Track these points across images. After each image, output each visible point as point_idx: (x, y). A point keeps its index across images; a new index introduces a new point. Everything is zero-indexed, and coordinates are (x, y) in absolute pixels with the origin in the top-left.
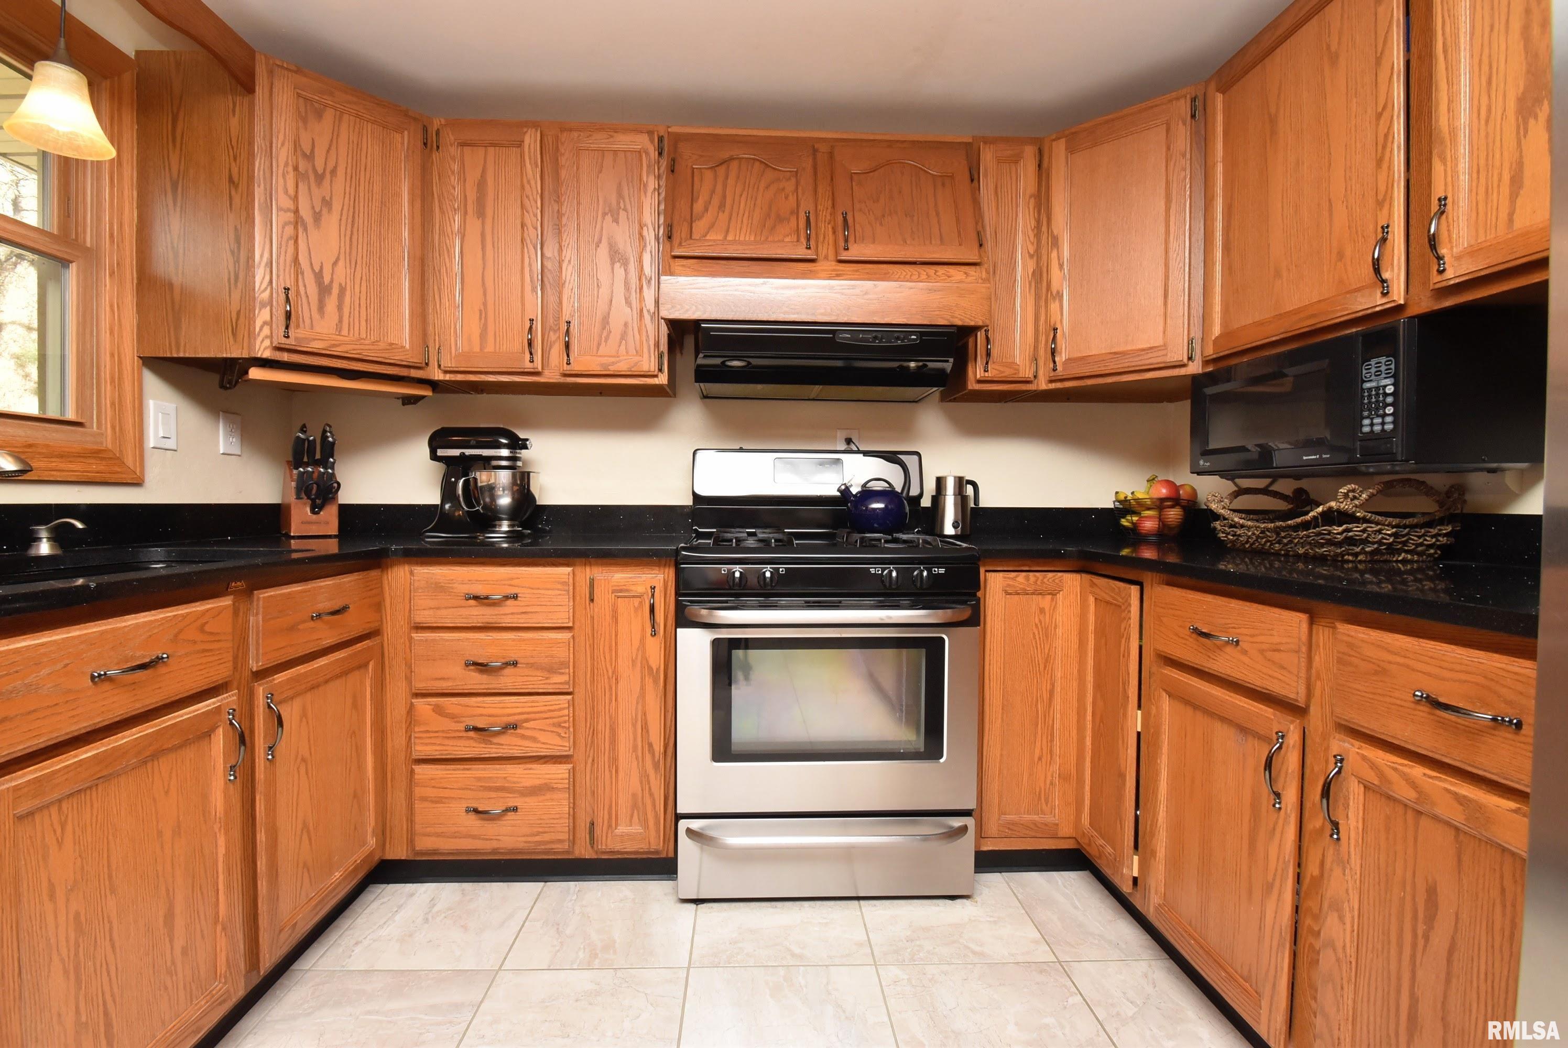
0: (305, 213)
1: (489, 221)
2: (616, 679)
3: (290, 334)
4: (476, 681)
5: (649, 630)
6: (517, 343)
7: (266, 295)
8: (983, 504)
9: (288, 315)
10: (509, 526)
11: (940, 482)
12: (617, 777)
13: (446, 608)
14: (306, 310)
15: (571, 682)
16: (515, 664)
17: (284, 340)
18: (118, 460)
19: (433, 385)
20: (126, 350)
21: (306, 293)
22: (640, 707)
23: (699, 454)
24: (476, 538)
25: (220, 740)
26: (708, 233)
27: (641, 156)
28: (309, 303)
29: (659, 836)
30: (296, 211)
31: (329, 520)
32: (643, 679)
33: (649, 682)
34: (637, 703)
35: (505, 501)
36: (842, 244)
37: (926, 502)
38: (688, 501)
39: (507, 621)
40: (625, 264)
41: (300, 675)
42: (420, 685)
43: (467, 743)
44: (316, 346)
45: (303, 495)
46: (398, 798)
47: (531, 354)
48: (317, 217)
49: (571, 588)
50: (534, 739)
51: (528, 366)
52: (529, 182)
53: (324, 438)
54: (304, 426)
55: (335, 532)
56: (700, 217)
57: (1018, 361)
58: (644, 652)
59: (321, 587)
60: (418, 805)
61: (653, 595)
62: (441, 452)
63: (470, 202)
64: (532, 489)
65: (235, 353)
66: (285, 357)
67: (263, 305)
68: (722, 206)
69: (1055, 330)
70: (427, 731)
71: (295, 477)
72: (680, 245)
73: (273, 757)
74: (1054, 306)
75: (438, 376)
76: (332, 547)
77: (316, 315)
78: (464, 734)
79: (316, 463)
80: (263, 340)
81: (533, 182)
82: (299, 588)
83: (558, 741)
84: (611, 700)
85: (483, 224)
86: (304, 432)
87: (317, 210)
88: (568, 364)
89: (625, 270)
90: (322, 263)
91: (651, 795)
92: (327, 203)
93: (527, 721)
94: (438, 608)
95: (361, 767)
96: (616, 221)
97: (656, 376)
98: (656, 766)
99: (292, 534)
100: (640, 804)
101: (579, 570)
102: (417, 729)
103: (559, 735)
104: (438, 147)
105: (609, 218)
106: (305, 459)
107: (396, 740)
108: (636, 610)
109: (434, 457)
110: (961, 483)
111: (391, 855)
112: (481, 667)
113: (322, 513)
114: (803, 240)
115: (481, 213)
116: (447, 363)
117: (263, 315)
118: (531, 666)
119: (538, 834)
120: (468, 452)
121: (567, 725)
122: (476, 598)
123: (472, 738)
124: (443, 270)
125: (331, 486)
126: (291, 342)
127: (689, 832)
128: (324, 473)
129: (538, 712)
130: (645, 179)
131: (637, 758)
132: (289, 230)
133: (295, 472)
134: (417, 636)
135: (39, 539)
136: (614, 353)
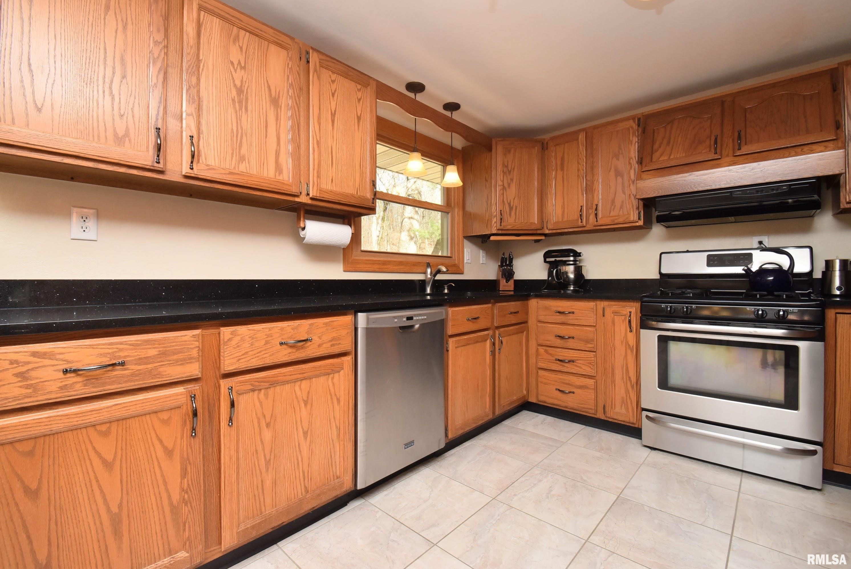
0: (506, 185)
1: (565, 170)
2: (614, 349)
3: (502, 225)
4: (559, 342)
5: (628, 330)
6: (576, 216)
7: (495, 214)
9: (501, 219)
10: (573, 287)
11: (828, 263)
12: (615, 389)
13: (549, 315)
14: (506, 216)
15: (595, 347)
16: (573, 338)
17: (500, 227)
18: (458, 267)
19: (545, 235)
20: (460, 235)
21: (506, 210)
22: (625, 362)
23: (663, 255)
24: (560, 292)
25: (488, 343)
26: (660, 158)
27: (629, 130)
28: (507, 214)
29: (634, 417)
30: (503, 185)
31: (511, 285)
32: (626, 350)
33: (629, 352)
34: (624, 360)
35: (572, 276)
36: (737, 147)
38: (657, 277)
39: (570, 322)
40: (622, 176)
41: (507, 330)
42: (540, 342)
43: (556, 365)
44: (509, 227)
45: (504, 276)
46: (533, 381)
47: (581, 219)
48: (509, 185)
49: (595, 311)
50: (581, 368)
51: (580, 224)
52: (581, 153)
53: (510, 256)
54: (504, 253)
55: (513, 289)
56: (657, 151)
58: (626, 338)
60: (539, 384)
61: (630, 315)
62: (548, 260)
63: (558, 165)
64: (583, 272)
65: (488, 232)
66: (500, 232)
67: (494, 217)
68: (669, 143)
70: (542, 359)
71: (501, 270)
72: (646, 166)
73: (500, 351)
75: (547, 232)
76: (512, 293)
77: (509, 217)
78: (555, 361)
79: (507, 265)
80: (494, 227)
81: (582, 153)
83: (589, 369)
84: (612, 357)
85: (563, 173)
86: (504, 255)
87: (509, 183)
88: (597, 221)
89: (622, 179)
90: (510, 200)
91: (630, 399)
92: (512, 180)
93: (577, 360)
94: (546, 315)
95: (522, 365)
96: (618, 159)
97: (637, 222)
98: (632, 387)
99: (500, 290)
100: (625, 402)
101: (598, 303)
102: (539, 357)
103: (590, 367)
104: (547, 149)
105: (615, 159)
106: (504, 264)
107: (532, 360)
108: (623, 321)
109: (545, 261)
111: (530, 400)
112: (562, 337)
113: (509, 282)
114: (713, 150)
115: (562, 169)
116: (550, 227)
117: (494, 220)
118: (579, 339)
119: (582, 404)
120: (558, 259)
121: (593, 364)
122: (559, 312)
123: (557, 363)
124: (549, 193)
125: (512, 273)
126: (502, 227)
127: (647, 417)
128: (510, 269)
129: (583, 357)
130: (631, 139)
131: (624, 382)
132: (502, 191)
133: (501, 269)
134: (539, 325)
135: (445, 289)
136: (617, 215)
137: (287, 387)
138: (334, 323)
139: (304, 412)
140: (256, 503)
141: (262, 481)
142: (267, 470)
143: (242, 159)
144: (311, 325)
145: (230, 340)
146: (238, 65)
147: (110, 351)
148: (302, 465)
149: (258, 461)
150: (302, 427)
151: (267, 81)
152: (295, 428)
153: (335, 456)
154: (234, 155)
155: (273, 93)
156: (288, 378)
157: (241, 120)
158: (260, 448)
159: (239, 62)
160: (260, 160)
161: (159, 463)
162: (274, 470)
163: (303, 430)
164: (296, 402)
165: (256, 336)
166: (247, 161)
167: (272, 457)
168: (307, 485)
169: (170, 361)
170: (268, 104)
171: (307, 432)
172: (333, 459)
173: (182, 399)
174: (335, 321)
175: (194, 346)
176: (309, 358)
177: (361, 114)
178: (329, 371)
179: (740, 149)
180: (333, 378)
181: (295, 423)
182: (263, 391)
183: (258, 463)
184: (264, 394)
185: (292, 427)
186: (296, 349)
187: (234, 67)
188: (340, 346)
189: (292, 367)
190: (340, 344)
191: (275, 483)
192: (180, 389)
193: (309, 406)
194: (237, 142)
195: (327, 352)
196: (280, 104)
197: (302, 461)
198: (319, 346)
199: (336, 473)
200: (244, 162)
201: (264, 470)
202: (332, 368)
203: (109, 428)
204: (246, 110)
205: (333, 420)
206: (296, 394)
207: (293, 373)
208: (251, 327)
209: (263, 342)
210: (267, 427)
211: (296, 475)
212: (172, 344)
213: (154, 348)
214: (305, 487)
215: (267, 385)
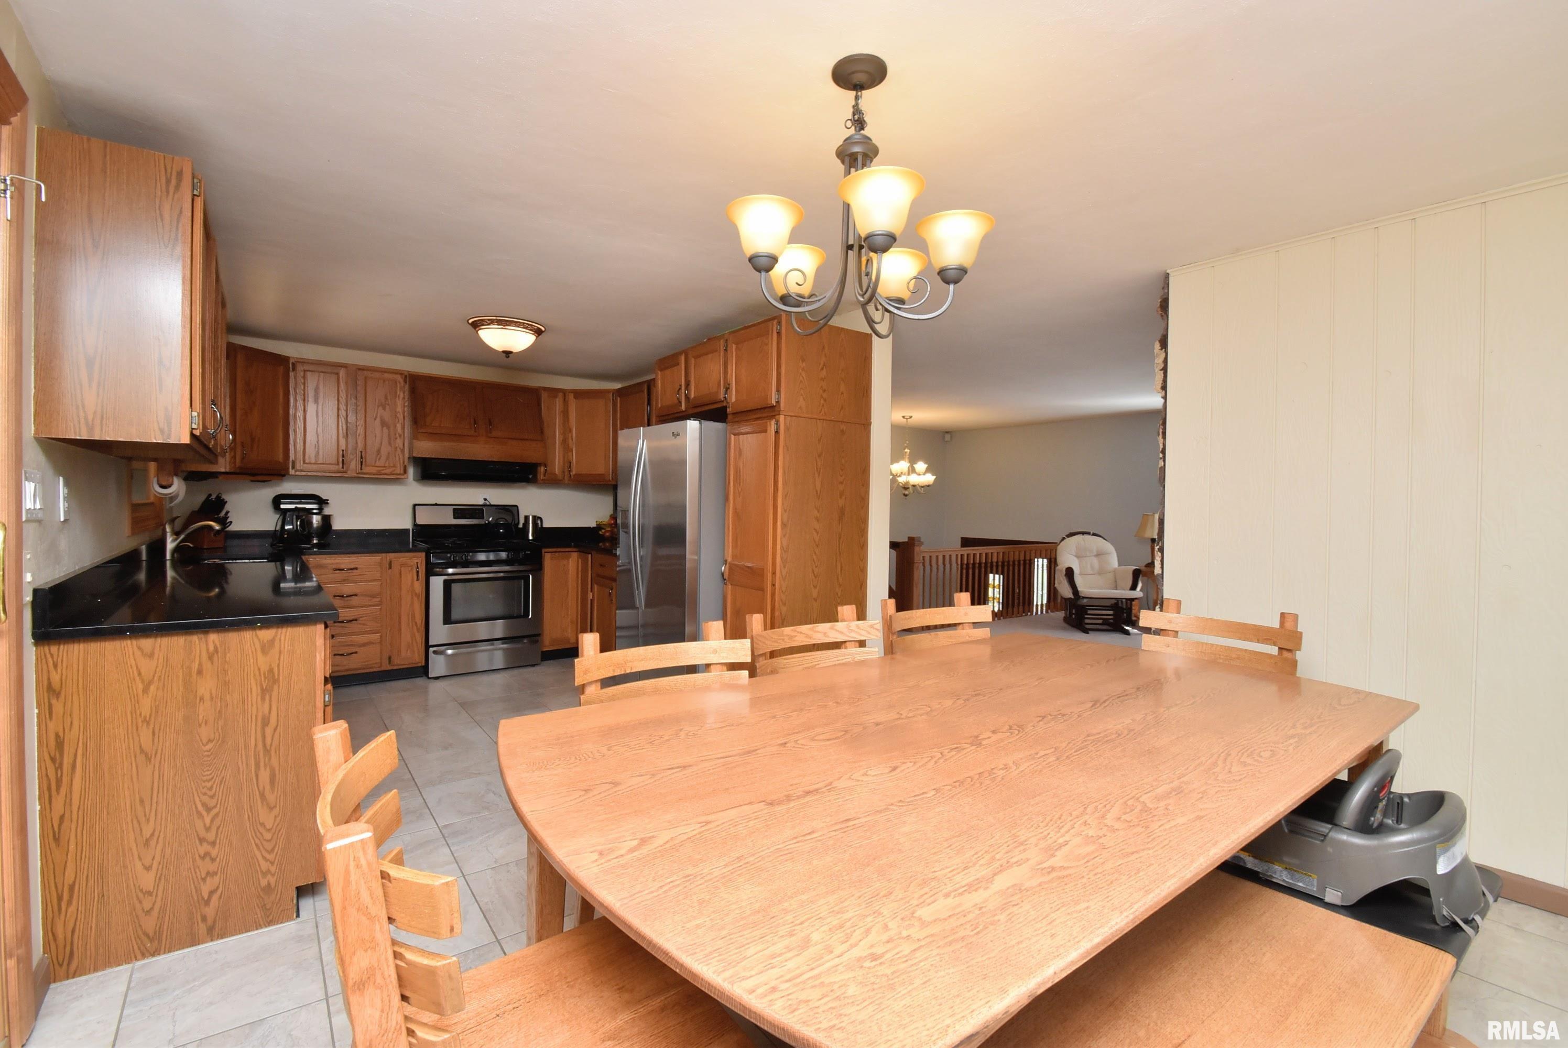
2: (401, 598)
5: (417, 578)
8: (545, 526)
11: (527, 518)
12: (401, 637)
13: (325, 574)
15: (381, 601)
16: (356, 595)
22: (411, 609)
23: (416, 507)
26: (432, 423)
27: (395, 383)
29: (421, 656)
32: (413, 597)
33: (415, 599)
34: (410, 607)
36: (489, 430)
37: (521, 526)
39: (352, 578)
40: (388, 428)
47: (343, 464)
49: (381, 563)
50: (364, 624)
51: (341, 469)
52: (342, 391)
56: (429, 415)
57: (557, 472)
58: (415, 587)
61: (418, 565)
62: (283, 506)
68: (437, 411)
69: (570, 463)
72: (420, 427)
74: (570, 454)
75: (292, 473)
83: (375, 624)
84: (398, 606)
85: (317, 406)
88: (361, 468)
89: (389, 430)
91: (418, 640)
93: (361, 617)
94: (321, 575)
96: (384, 410)
98: (418, 630)
100: (411, 645)
103: (376, 622)
105: (380, 407)
108: (410, 572)
109: (277, 508)
110: (535, 518)
112: (341, 597)
114: (472, 428)
115: (316, 402)
118: (361, 595)
119: (367, 661)
120: (299, 506)
121: (379, 618)
122: (338, 570)
123: (337, 626)
127: (434, 652)
129: (366, 613)
130: (397, 393)
131: (410, 628)
136: (383, 465)
179: (491, 433)
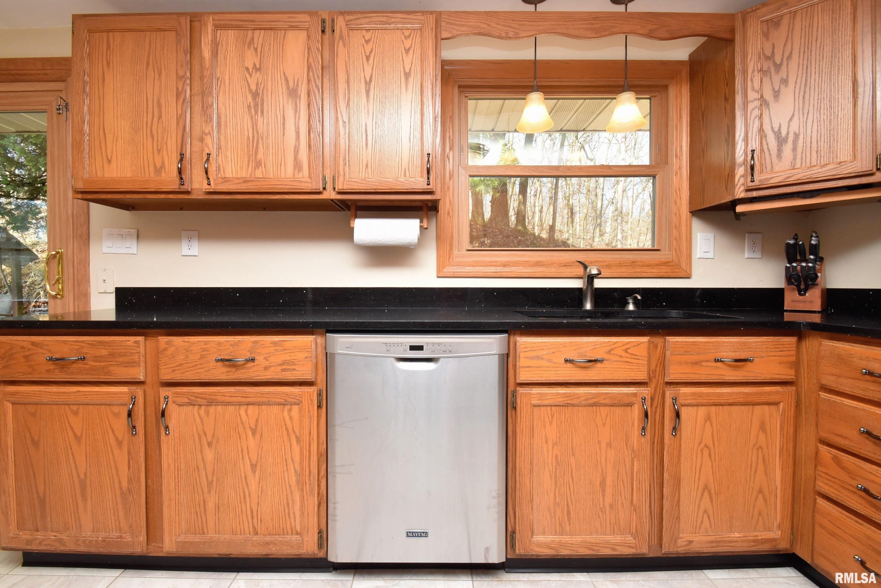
0: (768, 95)
3: (755, 179)
4: (869, 448)
7: (741, 159)
9: (753, 168)
13: (846, 378)
14: (768, 159)
17: (751, 184)
18: (677, 266)
20: (683, 210)
21: (768, 148)
25: (636, 411)
28: (770, 155)
30: (761, 98)
31: (814, 300)
41: (702, 393)
42: (825, 435)
43: (859, 501)
44: (775, 182)
45: (792, 283)
48: (777, 94)
53: (810, 241)
54: (796, 235)
55: (819, 309)
59: (724, 342)
65: (728, 199)
66: (755, 194)
67: (740, 166)
70: (827, 474)
73: (676, 434)
76: (817, 319)
77: (775, 161)
78: (859, 493)
80: (740, 187)
82: (704, 340)
87: (777, 89)
90: (780, 124)
92: (785, 81)
94: (839, 376)
99: (785, 309)
102: (821, 470)
106: (798, 258)
107: (808, 470)
111: (799, 554)
113: (807, 295)
117: (740, 173)
122: (872, 374)
123: (863, 499)
126: (756, 183)
128: (805, 267)
132: (757, 112)
134: (824, 395)
135: (628, 303)
137: (231, 408)
138: (287, 343)
139: (252, 442)
140: (198, 520)
141: (204, 501)
142: (209, 491)
143: (258, 164)
144: (256, 342)
145: (165, 349)
146: (253, 68)
147: (76, 347)
148: (250, 500)
149: (200, 478)
150: (249, 458)
151: (284, 73)
152: (241, 456)
153: (293, 506)
154: (251, 163)
155: (291, 84)
156: (227, 399)
157: (256, 125)
158: (201, 466)
159: (255, 65)
160: (277, 161)
161: (112, 449)
162: (217, 494)
163: (250, 461)
164: (241, 429)
165: (191, 348)
166: (263, 166)
167: (215, 479)
168: (256, 526)
169: (117, 362)
170: (285, 98)
171: (256, 466)
172: (291, 509)
173: (126, 398)
174: (288, 341)
175: (135, 351)
176: (253, 381)
177: (410, 68)
178: (283, 401)
180: (290, 411)
181: (240, 451)
182: (203, 407)
183: (200, 480)
184: (205, 411)
185: (238, 455)
186: (236, 368)
187: (249, 73)
188: (294, 372)
189: (234, 388)
190: (294, 369)
191: (218, 508)
192: (124, 389)
193: (258, 436)
194: (253, 148)
195: (277, 377)
196: (299, 94)
197: (249, 496)
198: (266, 368)
199: (295, 527)
200: (260, 168)
201: (206, 490)
202: (285, 398)
203: (78, 409)
204: (262, 113)
205: (290, 461)
206: (241, 419)
207: (233, 395)
208: (186, 338)
209: (198, 356)
210: (209, 446)
211: (243, 509)
212: (118, 347)
213: (106, 349)
214: (254, 527)
215: (204, 402)
